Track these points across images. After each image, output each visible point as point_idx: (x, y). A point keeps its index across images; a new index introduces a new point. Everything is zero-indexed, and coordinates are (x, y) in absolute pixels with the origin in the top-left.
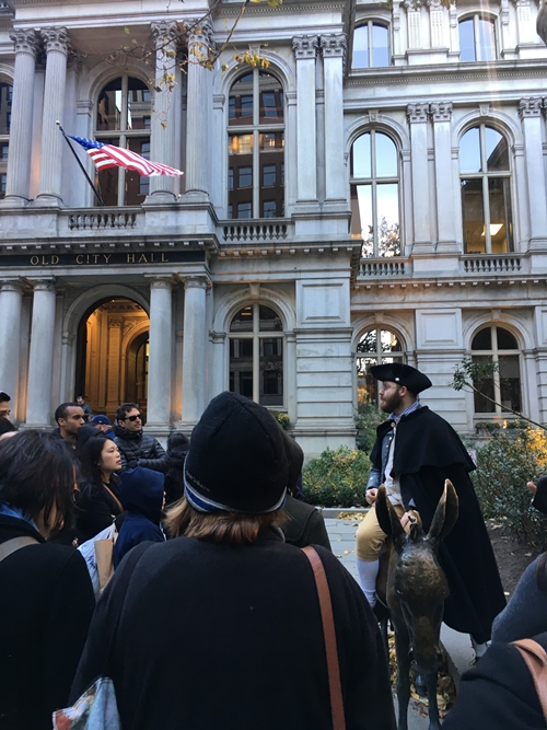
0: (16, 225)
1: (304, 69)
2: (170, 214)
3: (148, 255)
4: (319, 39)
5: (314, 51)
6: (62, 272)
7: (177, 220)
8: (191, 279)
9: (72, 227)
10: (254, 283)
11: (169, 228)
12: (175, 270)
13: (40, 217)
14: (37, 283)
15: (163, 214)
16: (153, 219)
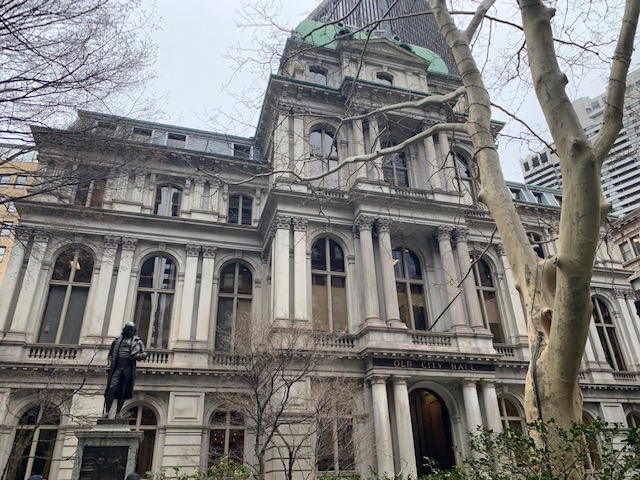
0: (382, 338)
2: (472, 340)
3: (463, 365)
6: (414, 373)
7: (477, 345)
8: (490, 382)
9: (414, 342)
10: (506, 384)
11: (473, 349)
12: (480, 376)
13: (397, 335)
14: (400, 379)
15: (468, 340)
16: (464, 343)
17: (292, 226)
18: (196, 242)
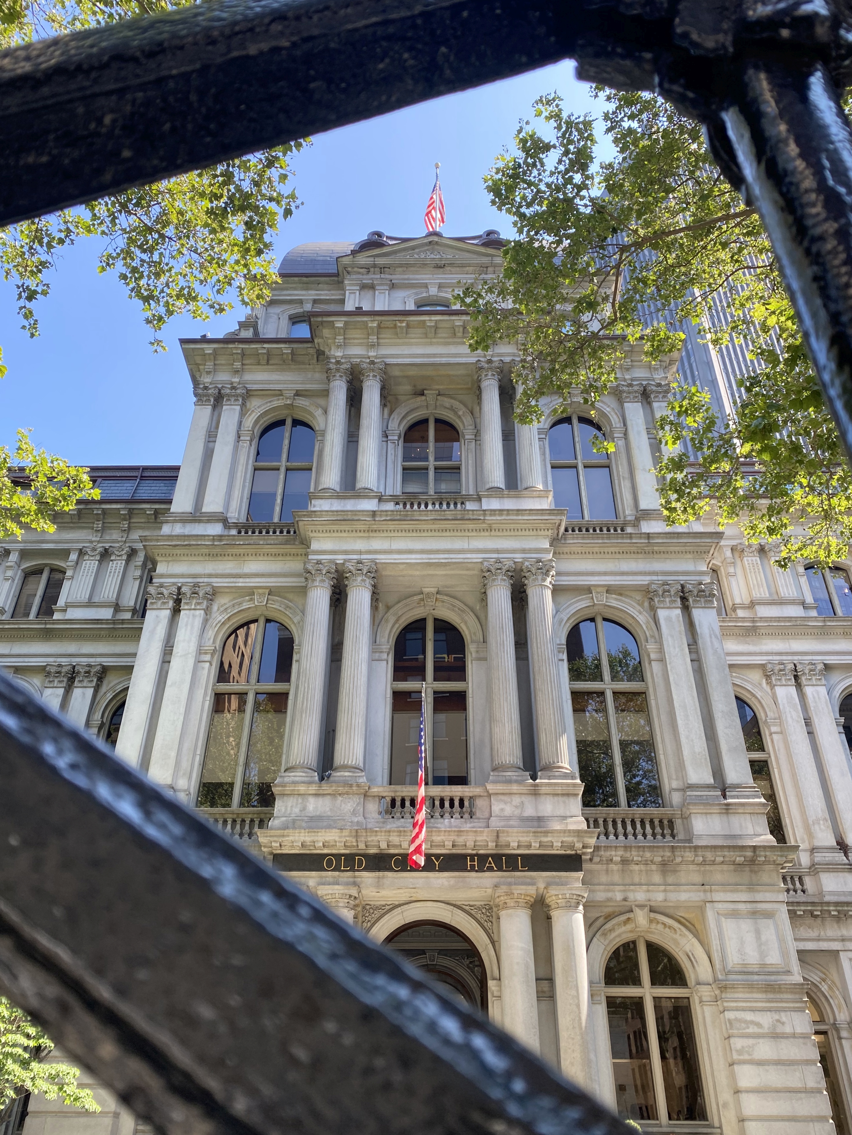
0: (304, 809)
1: (668, 619)
2: (527, 800)
4: (683, 586)
5: (679, 600)
7: (536, 809)
9: (383, 813)
10: (641, 906)
11: (527, 820)
15: (516, 799)
16: (502, 806)
17: (178, 602)
18: (64, 661)
